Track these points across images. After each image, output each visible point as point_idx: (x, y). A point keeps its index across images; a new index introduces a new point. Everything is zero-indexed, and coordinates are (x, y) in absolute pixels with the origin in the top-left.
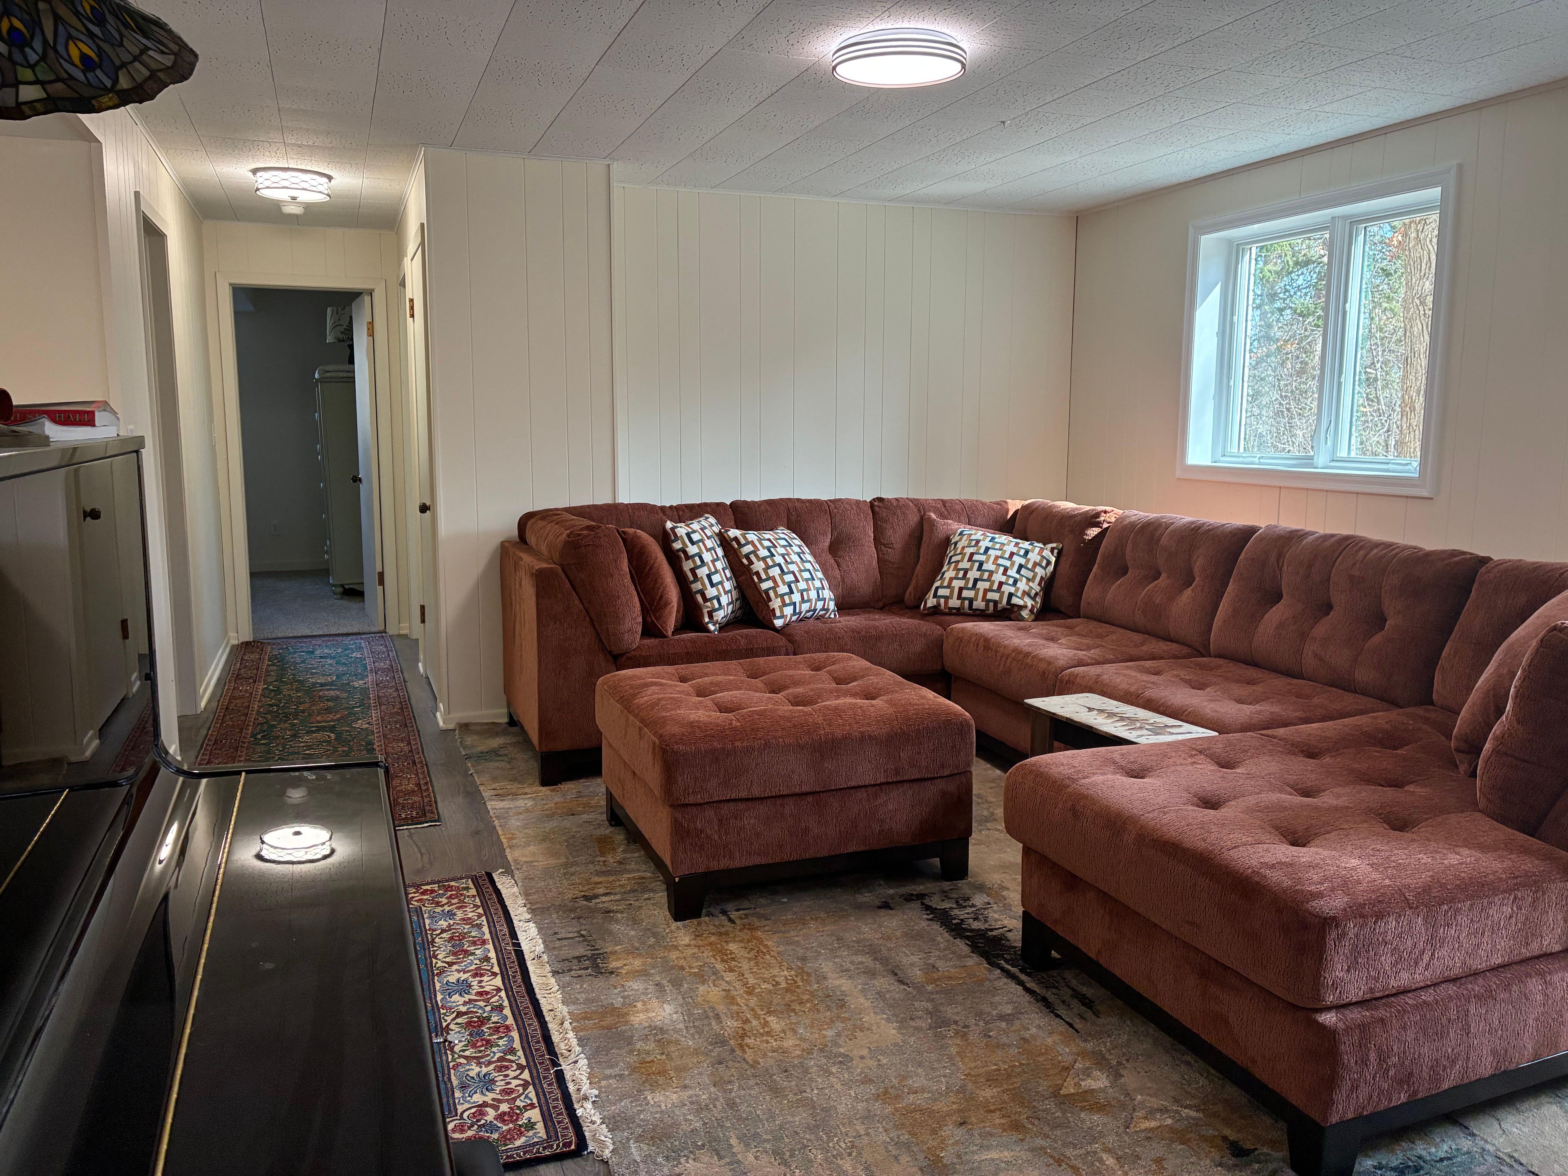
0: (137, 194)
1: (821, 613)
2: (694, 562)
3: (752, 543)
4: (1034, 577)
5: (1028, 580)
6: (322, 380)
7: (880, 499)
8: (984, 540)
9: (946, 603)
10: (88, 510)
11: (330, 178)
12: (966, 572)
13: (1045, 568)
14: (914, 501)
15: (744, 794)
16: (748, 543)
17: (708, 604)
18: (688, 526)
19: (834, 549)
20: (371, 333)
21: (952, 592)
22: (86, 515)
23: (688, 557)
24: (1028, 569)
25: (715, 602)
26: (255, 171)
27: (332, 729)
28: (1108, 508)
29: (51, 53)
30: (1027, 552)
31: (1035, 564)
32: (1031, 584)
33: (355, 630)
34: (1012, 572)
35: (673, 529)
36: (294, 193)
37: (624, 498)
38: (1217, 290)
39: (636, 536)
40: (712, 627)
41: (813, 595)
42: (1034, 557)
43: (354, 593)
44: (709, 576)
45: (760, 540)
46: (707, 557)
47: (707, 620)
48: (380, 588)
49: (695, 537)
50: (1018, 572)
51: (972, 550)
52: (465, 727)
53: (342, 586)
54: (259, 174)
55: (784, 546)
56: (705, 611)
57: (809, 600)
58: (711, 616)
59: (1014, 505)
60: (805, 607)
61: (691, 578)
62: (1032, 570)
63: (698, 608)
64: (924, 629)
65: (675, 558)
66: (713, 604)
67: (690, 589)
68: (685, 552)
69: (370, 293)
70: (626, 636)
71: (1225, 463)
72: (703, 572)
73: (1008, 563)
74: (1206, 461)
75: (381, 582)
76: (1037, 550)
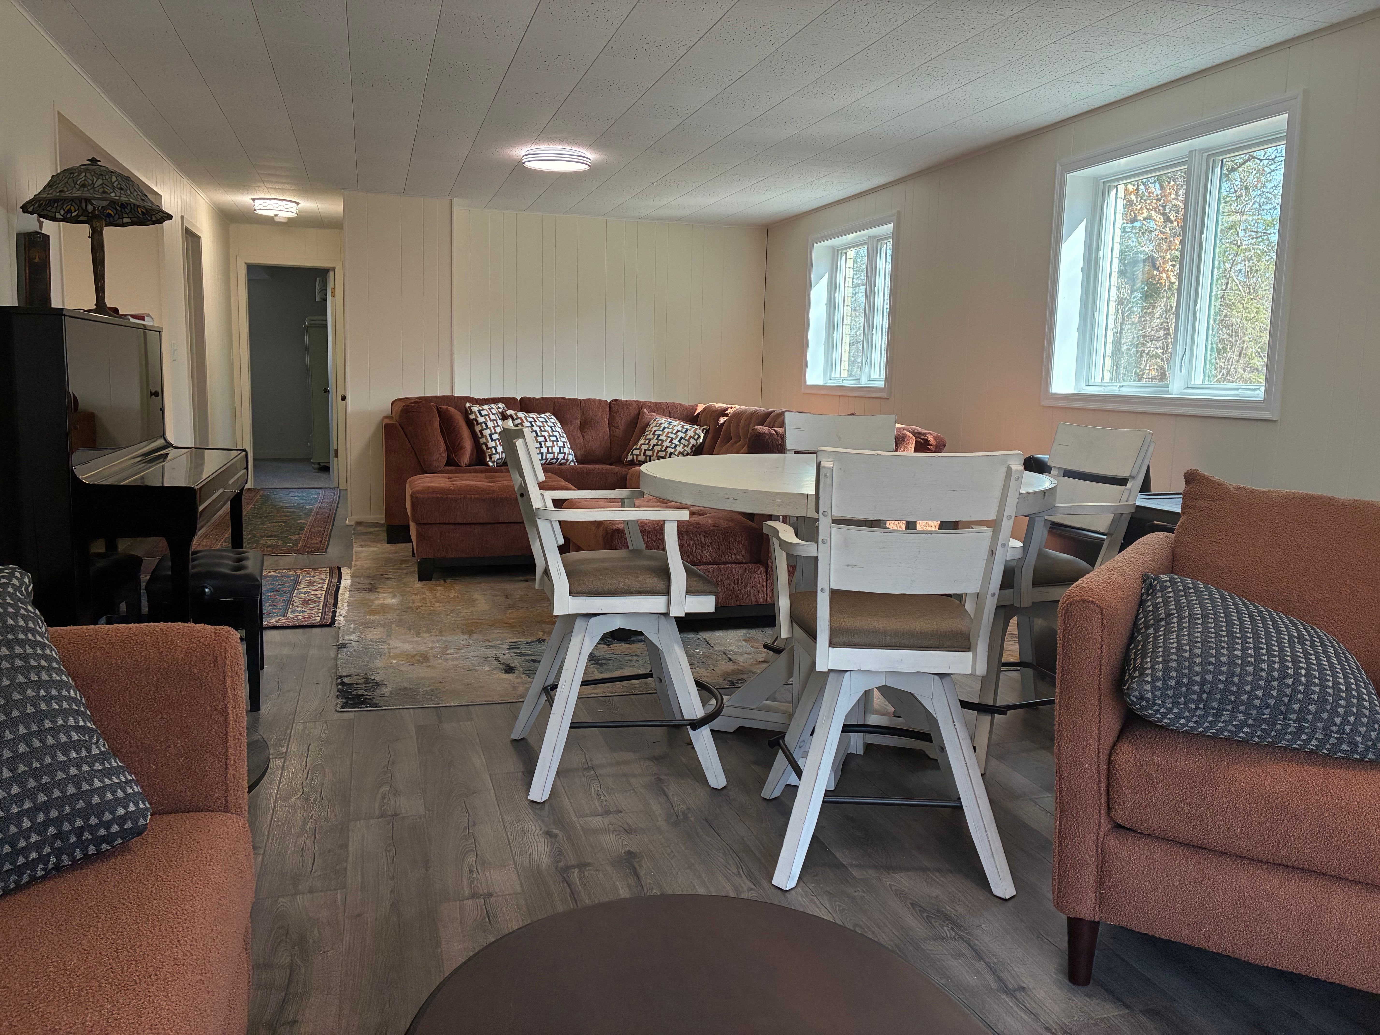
0: (182, 217)
1: (562, 461)
2: (482, 427)
3: (521, 418)
4: (688, 445)
5: (685, 446)
6: (310, 326)
7: (616, 400)
8: (678, 426)
9: (637, 458)
10: (153, 392)
11: (298, 204)
12: (650, 440)
13: (697, 440)
14: (637, 402)
15: (452, 521)
16: (518, 418)
17: (489, 450)
18: (480, 406)
19: (583, 427)
20: (334, 296)
21: (640, 452)
22: (152, 394)
23: (478, 424)
24: (685, 440)
25: (493, 450)
26: (254, 200)
27: (284, 522)
28: (733, 406)
29: (133, 211)
30: (687, 430)
31: (691, 437)
32: (686, 448)
33: (319, 486)
34: (676, 442)
35: (470, 407)
36: (276, 213)
37: (457, 394)
38: (826, 277)
39: (447, 410)
40: (491, 464)
41: (556, 450)
42: (690, 433)
43: (325, 469)
44: (490, 435)
45: (526, 417)
46: (490, 424)
47: (488, 459)
48: (335, 460)
49: (484, 413)
50: (679, 441)
51: (656, 428)
52: (359, 523)
53: (319, 464)
54: (256, 201)
55: (542, 422)
56: (487, 454)
57: (553, 452)
58: (490, 458)
59: (700, 408)
60: (550, 456)
61: (480, 436)
62: (688, 440)
63: (483, 453)
64: (617, 471)
65: (471, 424)
66: (492, 451)
67: (479, 442)
68: (477, 421)
69: (334, 269)
70: (434, 463)
71: (830, 383)
72: (487, 432)
73: (674, 436)
74: (820, 382)
75: (337, 456)
76: (694, 429)
